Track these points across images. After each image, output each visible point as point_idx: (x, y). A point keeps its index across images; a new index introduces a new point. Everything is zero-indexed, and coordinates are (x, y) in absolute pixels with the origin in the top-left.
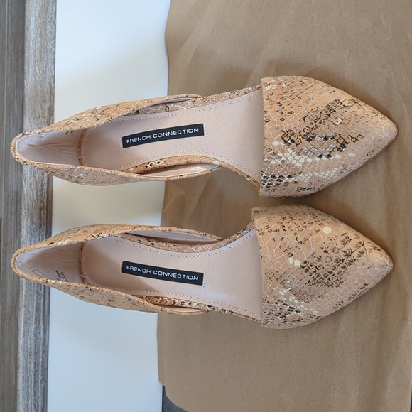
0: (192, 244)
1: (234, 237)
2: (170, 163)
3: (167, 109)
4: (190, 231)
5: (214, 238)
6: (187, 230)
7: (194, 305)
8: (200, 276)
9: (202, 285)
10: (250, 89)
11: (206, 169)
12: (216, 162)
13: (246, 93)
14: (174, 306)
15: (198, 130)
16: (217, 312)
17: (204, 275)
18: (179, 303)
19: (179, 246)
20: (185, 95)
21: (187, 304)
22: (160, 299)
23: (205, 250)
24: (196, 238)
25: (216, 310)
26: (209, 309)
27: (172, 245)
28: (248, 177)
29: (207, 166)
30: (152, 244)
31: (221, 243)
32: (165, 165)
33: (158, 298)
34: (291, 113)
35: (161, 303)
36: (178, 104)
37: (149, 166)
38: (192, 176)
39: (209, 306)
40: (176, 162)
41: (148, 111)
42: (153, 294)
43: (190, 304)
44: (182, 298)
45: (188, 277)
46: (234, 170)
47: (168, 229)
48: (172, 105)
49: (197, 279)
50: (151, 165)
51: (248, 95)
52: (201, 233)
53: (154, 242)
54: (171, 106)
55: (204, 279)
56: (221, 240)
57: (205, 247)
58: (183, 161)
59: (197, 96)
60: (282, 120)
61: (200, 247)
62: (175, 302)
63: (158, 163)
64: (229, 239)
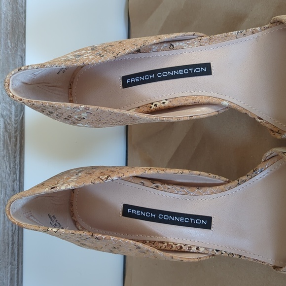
0: (199, 186)
1: (244, 178)
2: (176, 104)
3: (171, 47)
4: (202, 173)
6: (198, 172)
7: (202, 250)
8: (209, 219)
9: (210, 229)
10: (258, 29)
11: (214, 111)
12: (226, 103)
13: (253, 33)
14: (180, 250)
15: (205, 69)
16: (224, 256)
17: (213, 219)
18: (185, 248)
19: (186, 189)
20: (192, 33)
21: (194, 249)
22: (166, 244)
23: (212, 193)
24: (207, 180)
25: (225, 254)
26: (217, 253)
27: (178, 188)
28: (260, 118)
29: (215, 107)
30: (157, 186)
31: (229, 185)
32: (171, 105)
33: (163, 243)
35: (167, 248)
36: (184, 42)
37: (153, 107)
38: (201, 117)
39: (217, 251)
40: (183, 103)
41: (150, 49)
42: (157, 239)
43: (197, 248)
44: (189, 243)
45: (196, 222)
46: (244, 111)
47: (180, 171)
48: (177, 43)
49: (205, 222)
50: (155, 105)
51: (256, 35)
52: (212, 175)
53: (159, 184)
54: (176, 45)
55: (213, 223)
56: (229, 182)
57: (213, 189)
58: (190, 101)
59: (202, 34)
61: (209, 190)
62: (181, 247)
63: (164, 103)
64: (239, 181)
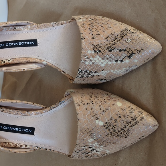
0: (28, 110)
1: (54, 106)
2: (16, 62)
3: (15, 29)
4: (29, 102)
5: (42, 107)
6: (26, 102)
7: (28, 147)
8: (33, 129)
9: (34, 134)
10: (65, 22)
11: (38, 66)
12: (45, 63)
13: (62, 24)
14: (16, 147)
15: (34, 43)
16: (41, 150)
17: (35, 129)
18: (19, 146)
19: (20, 112)
20: (27, 22)
21: (24, 146)
22: (7, 144)
23: (36, 114)
24: (33, 107)
25: (42, 149)
26: (37, 148)
27: (16, 111)
28: (64, 72)
29: (39, 64)
30: (3, 110)
31: (46, 110)
32: (13, 62)
33: (6, 143)
34: (98, 35)
35: (8, 146)
36: (22, 27)
37: (3, 63)
38: (30, 70)
39: (37, 147)
40: (20, 61)
41: (3, 29)
42: (3, 141)
43: (26, 146)
44: (21, 143)
45: (25, 131)
46: (55, 68)
47: (15, 101)
48: (18, 27)
49: (31, 131)
50: (4, 62)
51: (63, 25)
52: (35, 104)
53: (4, 109)
54: (18, 28)
55: (35, 131)
56: (46, 108)
57: (36, 112)
58: (25, 61)
59: (33, 23)
60: (93, 38)
61: (33, 112)
62: (16, 145)
63: (9, 61)
64: (51, 107)
